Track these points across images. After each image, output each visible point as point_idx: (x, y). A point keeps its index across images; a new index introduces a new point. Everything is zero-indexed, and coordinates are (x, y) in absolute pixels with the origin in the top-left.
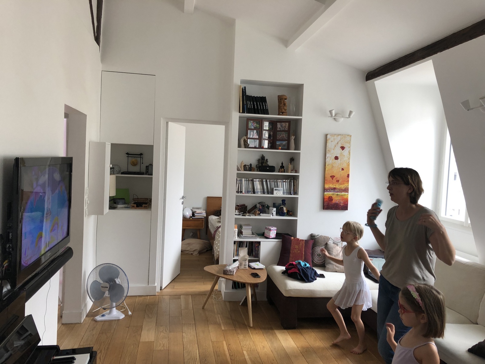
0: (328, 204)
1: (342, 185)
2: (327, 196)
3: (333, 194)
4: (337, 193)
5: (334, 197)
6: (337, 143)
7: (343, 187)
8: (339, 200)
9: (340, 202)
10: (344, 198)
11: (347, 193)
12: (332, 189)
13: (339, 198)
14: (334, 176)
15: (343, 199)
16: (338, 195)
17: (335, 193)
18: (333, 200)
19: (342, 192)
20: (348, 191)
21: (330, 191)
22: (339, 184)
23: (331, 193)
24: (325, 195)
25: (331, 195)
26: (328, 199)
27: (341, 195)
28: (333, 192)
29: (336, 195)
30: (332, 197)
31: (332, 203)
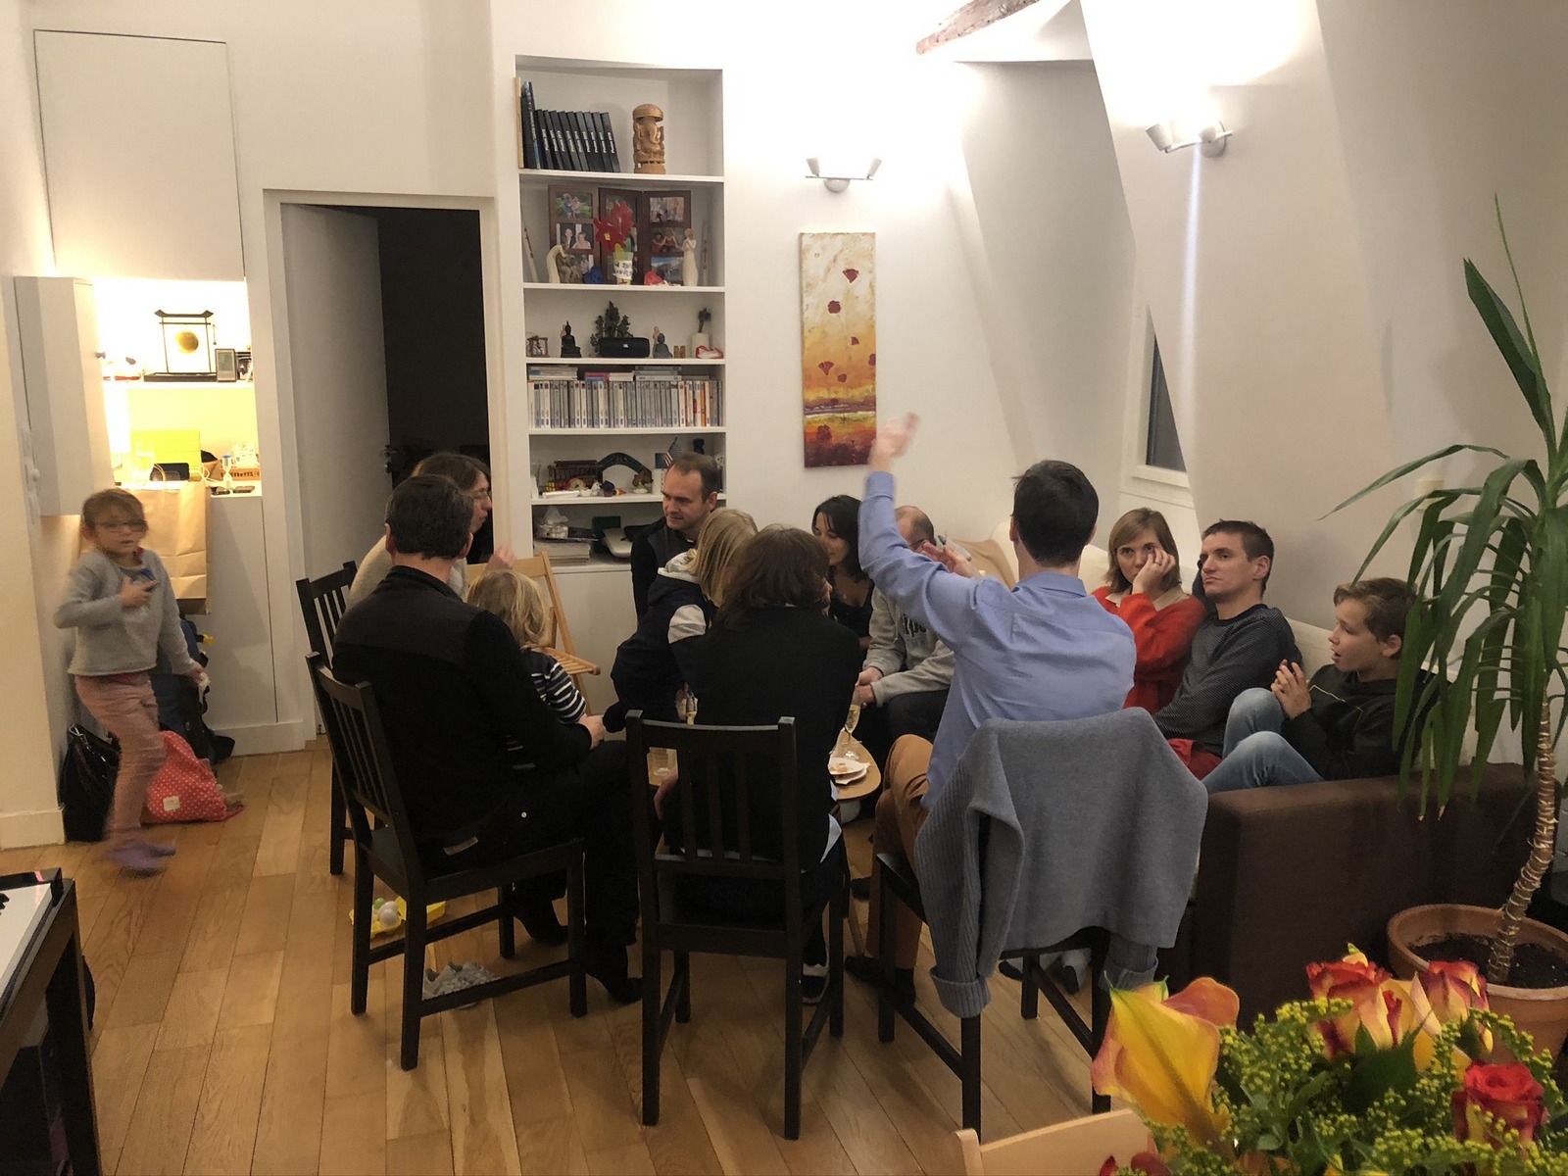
0: (817, 448)
1: (856, 387)
2: (814, 425)
3: (830, 420)
4: (842, 415)
5: (835, 427)
6: (835, 260)
7: (857, 394)
8: (850, 434)
9: (852, 442)
10: (864, 427)
11: (870, 412)
12: (826, 405)
13: (851, 430)
14: (831, 364)
15: (862, 432)
16: (844, 419)
17: (837, 415)
18: (831, 437)
19: (856, 412)
20: (875, 405)
21: (821, 408)
22: (848, 387)
23: (823, 416)
24: (809, 423)
25: (826, 423)
26: (818, 433)
27: (854, 421)
28: (831, 413)
29: (839, 420)
30: (830, 429)
31: (830, 445)
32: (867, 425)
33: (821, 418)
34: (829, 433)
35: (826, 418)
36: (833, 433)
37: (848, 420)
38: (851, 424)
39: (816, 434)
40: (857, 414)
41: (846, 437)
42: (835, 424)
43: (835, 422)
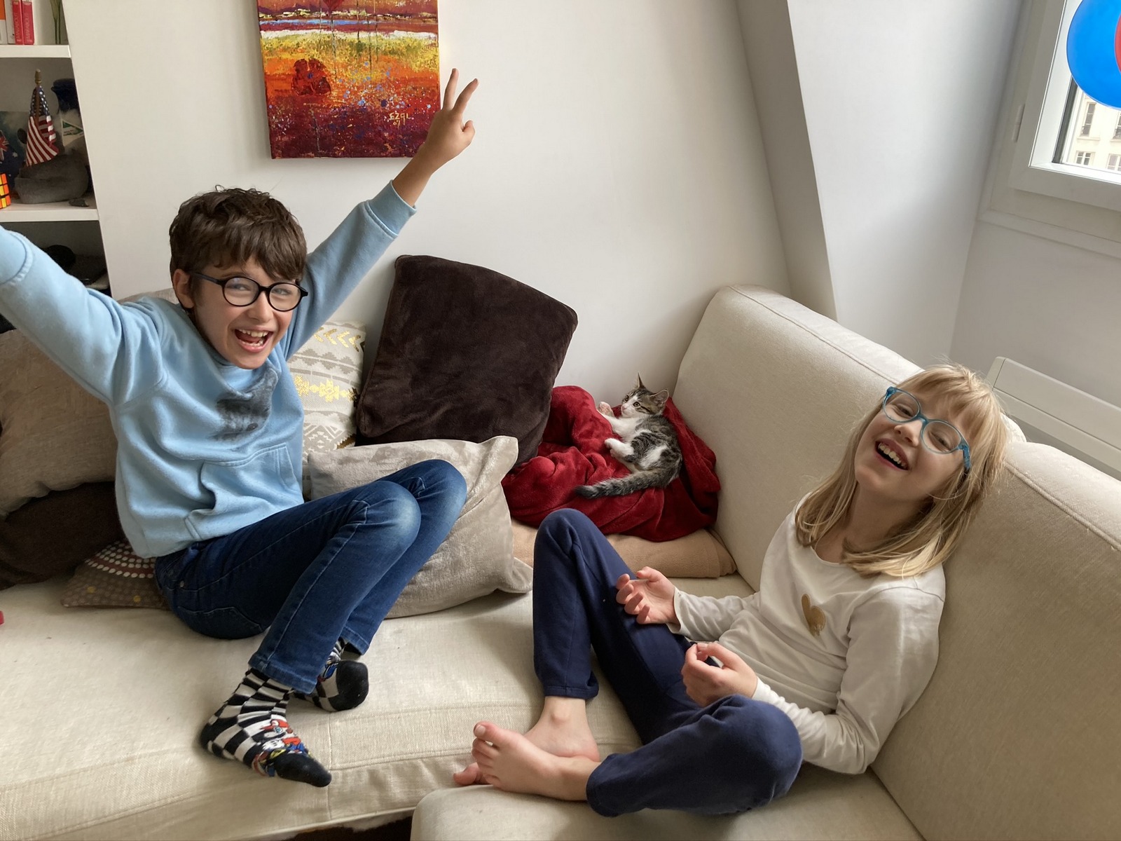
0: (299, 116)
2: (286, 56)
3: (327, 46)
4: (353, 36)
5: (333, 63)
8: (374, 84)
9: (384, 103)
10: (409, 69)
11: (424, 35)
12: (312, 8)
13: (376, 75)
15: (405, 82)
16: (359, 47)
17: (340, 35)
18: (329, 87)
19: (388, 30)
20: (436, 18)
21: (300, 17)
23: (306, 36)
24: (271, 51)
25: (315, 54)
26: (296, 79)
27: (385, 53)
28: (325, 29)
29: (347, 50)
30: (324, 67)
31: (327, 108)
32: (417, 65)
33: (304, 40)
34: (324, 79)
35: (314, 42)
36: (333, 78)
37: (370, 50)
38: (377, 61)
39: (291, 80)
40: (394, 36)
41: (365, 91)
42: (338, 58)
43: (338, 52)
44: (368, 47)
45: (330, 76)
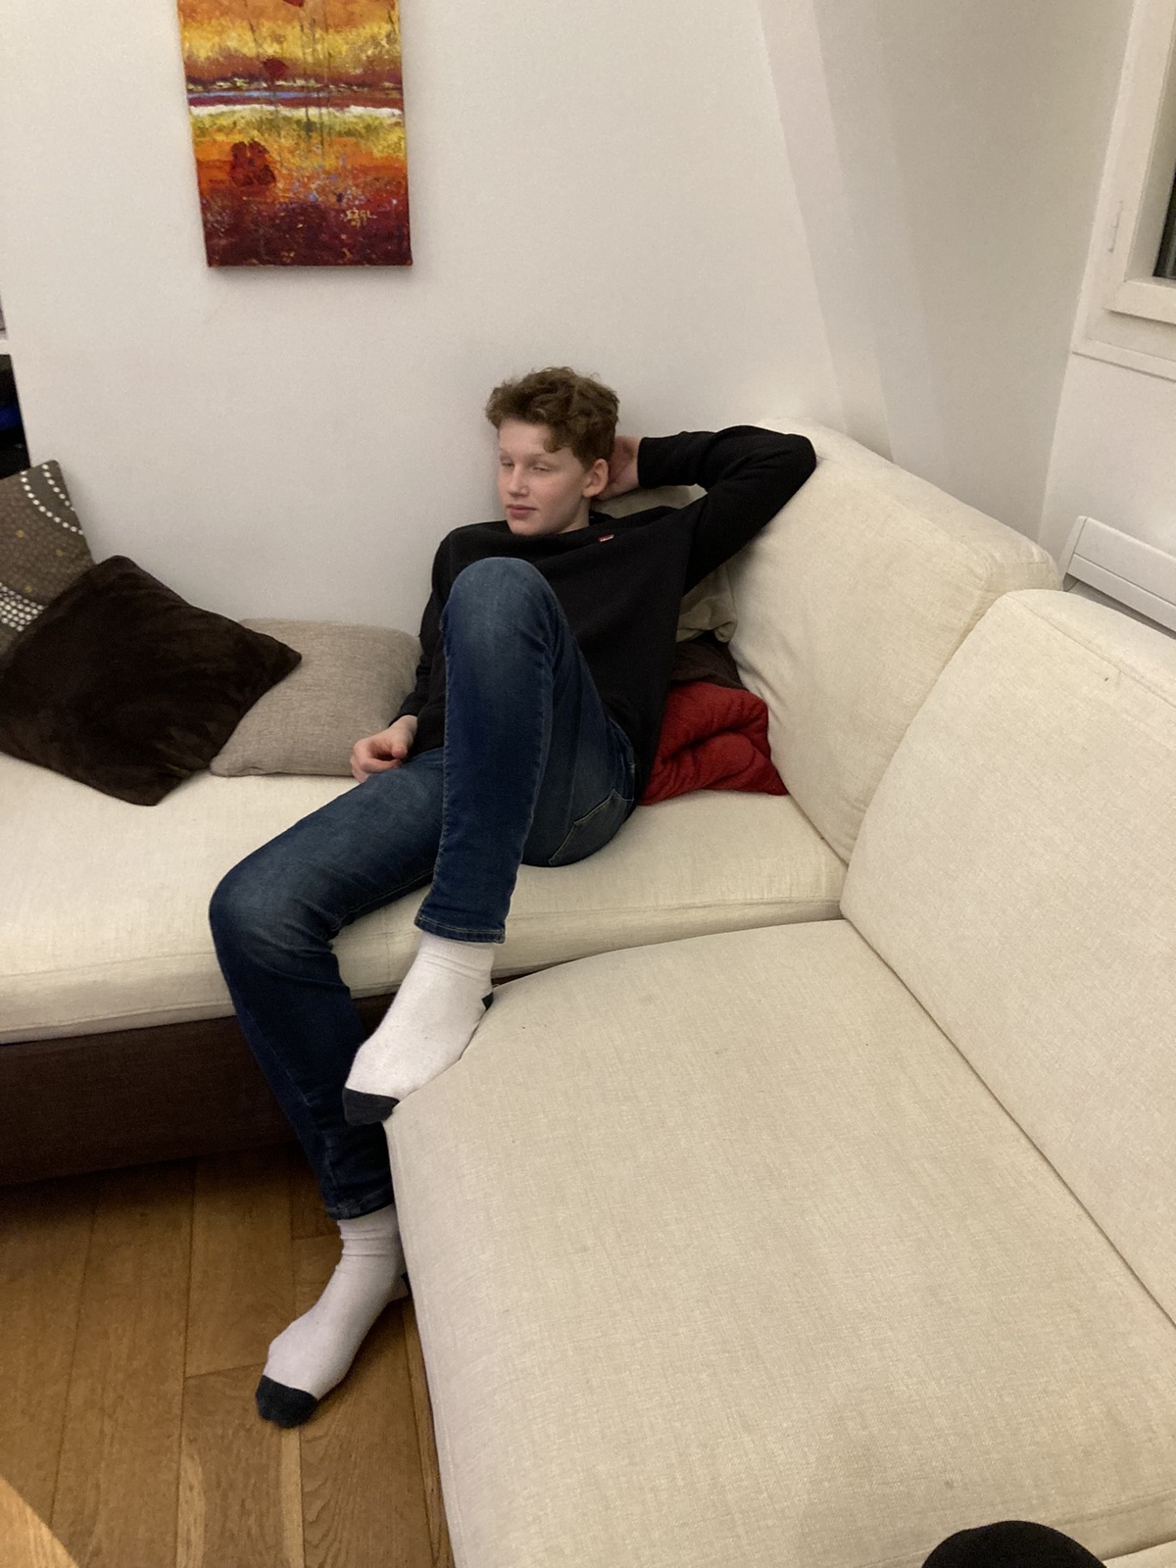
0: (238, 213)
1: (338, 28)
2: (220, 137)
3: (271, 125)
4: (300, 113)
5: (280, 148)
7: (343, 48)
8: (327, 173)
9: (340, 198)
10: (371, 154)
11: (385, 111)
12: (251, 78)
13: (331, 162)
15: (365, 170)
16: (309, 126)
17: (285, 111)
18: (274, 178)
19: (342, 104)
20: (400, 90)
21: (236, 88)
22: (314, 23)
23: (245, 112)
24: (203, 132)
25: (255, 135)
26: (234, 167)
27: (340, 134)
28: (267, 104)
29: (294, 130)
30: (269, 152)
31: (273, 202)
32: (378, 150)
33: (243, 117)
34: (267, 167)
35: (254, 120)
36: (278, 166)
37: (322, 131)
38: (330, 145)
39: (227, 168)
40: (350, 112)
41: (319, 182)
42: (283, 140)
43: (283, 133)
44: (318, 126)
45: (275, 163)
